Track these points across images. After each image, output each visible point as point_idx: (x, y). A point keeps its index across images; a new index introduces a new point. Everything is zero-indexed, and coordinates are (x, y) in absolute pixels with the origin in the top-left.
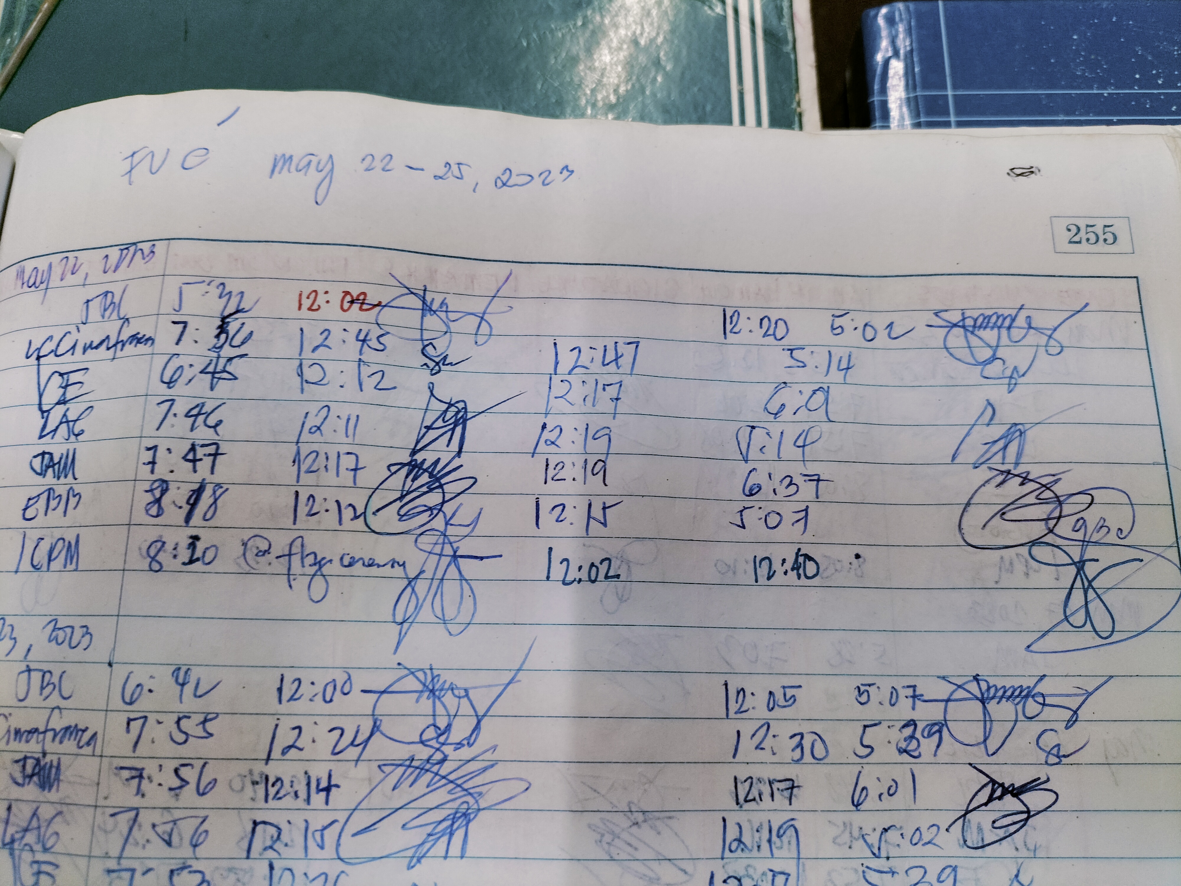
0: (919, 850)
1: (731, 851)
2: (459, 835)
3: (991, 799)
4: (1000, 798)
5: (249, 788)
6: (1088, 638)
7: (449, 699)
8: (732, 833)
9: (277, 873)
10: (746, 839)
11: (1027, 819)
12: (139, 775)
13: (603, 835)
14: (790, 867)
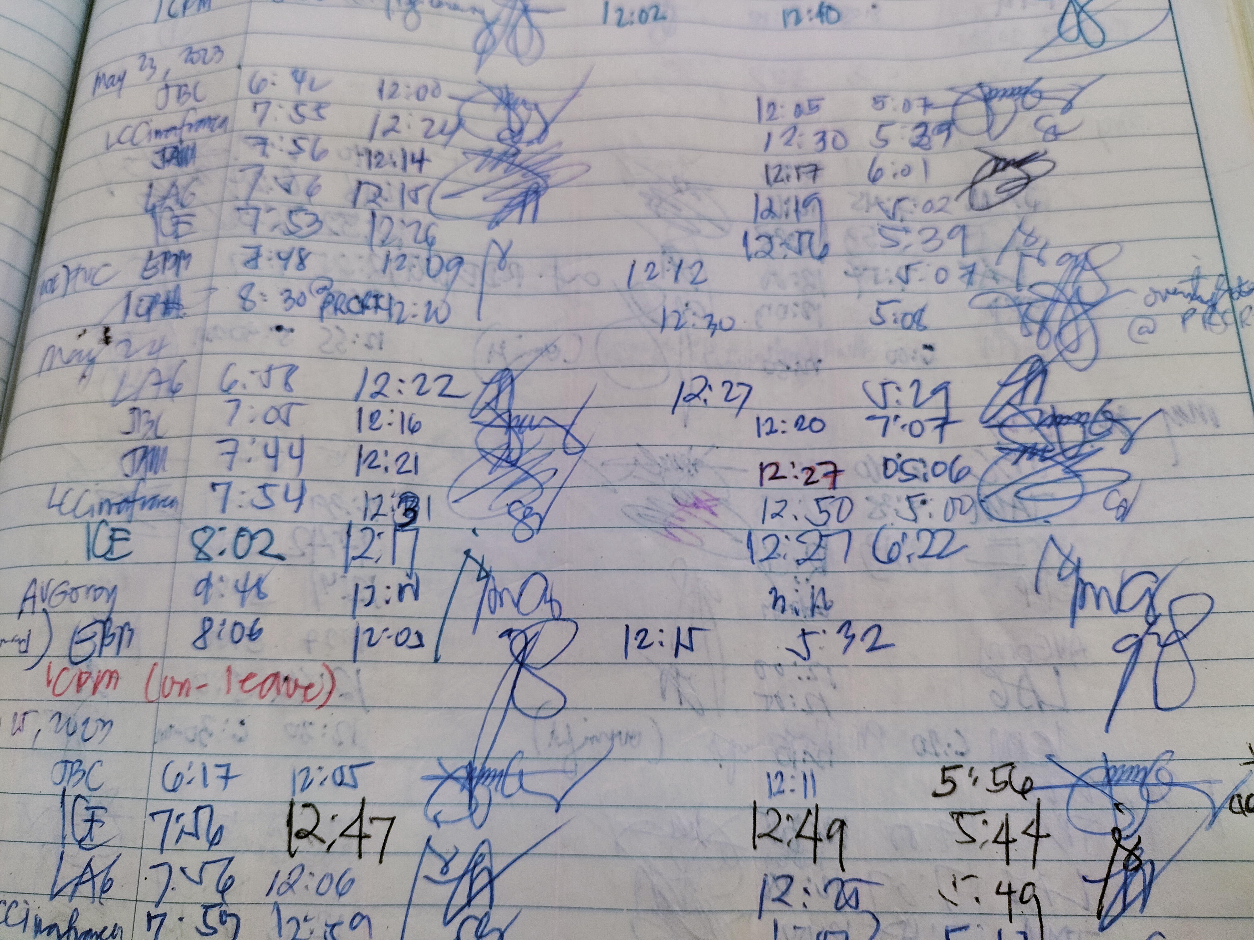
0: (931, 215)
1: (762, 218)
2: (530, 208)
3: (994, 171)
4: (1003, 169)
5: (355, 158)
6: (1081, 47)
7: (521, 110)
8: (764, 205)
9: (377, 219)
10: (776, 208)
11: (1027, 184)
12: (264, 142)
13: (651, 200)
14: (815, 227)
